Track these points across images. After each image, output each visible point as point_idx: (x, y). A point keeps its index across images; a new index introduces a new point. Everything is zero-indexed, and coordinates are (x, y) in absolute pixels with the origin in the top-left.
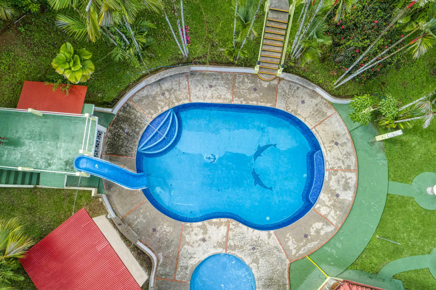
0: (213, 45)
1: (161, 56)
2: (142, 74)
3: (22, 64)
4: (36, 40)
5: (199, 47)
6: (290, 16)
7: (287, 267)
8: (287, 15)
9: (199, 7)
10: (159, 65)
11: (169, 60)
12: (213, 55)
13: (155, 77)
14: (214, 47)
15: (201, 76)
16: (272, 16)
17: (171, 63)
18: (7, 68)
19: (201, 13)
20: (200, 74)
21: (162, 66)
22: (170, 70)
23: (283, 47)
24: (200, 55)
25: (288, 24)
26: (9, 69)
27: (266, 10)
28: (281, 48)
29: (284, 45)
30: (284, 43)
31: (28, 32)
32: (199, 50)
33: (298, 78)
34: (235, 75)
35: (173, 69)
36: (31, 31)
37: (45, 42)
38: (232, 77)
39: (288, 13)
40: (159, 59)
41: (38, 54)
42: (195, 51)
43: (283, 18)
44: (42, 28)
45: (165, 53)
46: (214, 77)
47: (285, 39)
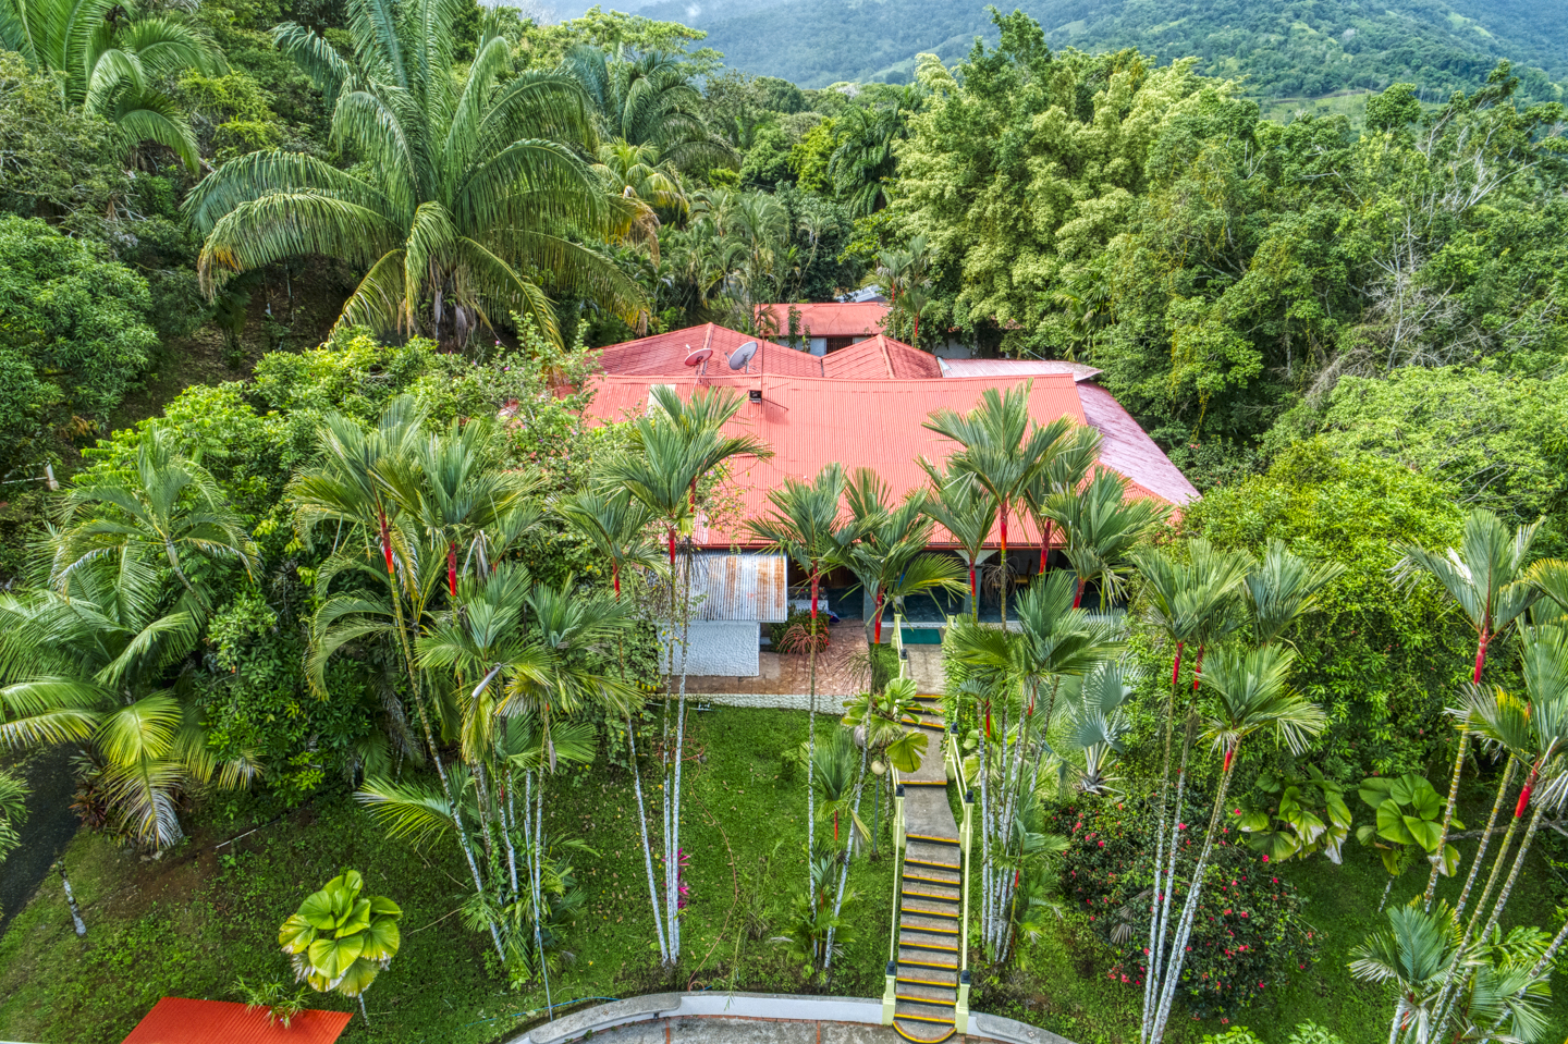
0: (752, 936)
1: (595, 967)
2: (523, 1019)
3: (177, 956)
4: (252, 893)
5: (712, 940)
6: (963, 855)
8: (958, 852)
9: (719, 836)
10: (582, 993)
11: (616, 980)
12: (754, 964)
13: (565, 1025)
14: (756, 938)
15: (711, 1031)
16: (913, 853)
17: (624, 987)
18: (128, 961)
19: (724, 848)
20: (709, 1026)
21: (591, 997)
22: (618, 1004)
23: (960, 935)
24: (715, 964)
25: (961, 871)
26: (131, 967)
27: (898, 840)
28: (956, 940)
29: (960, 929)
30: (960, 924)
31: (241, 873)
32: (712, 947)
33: (1021, 1028)
34: (824, 1030)
35: (626, 1002)
36: (248, 871)
37: (273, 904)
38: (810, 1034)
39: (958, 845)
40: (587, 973)
41: (236, 935)
42: (697, 952)
43: (947, 858)
44: (282, 866)
45: (608, 958)
46: (756, 1033)
47: (961, 911)
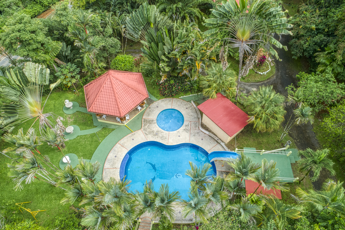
7: (142, 127)
